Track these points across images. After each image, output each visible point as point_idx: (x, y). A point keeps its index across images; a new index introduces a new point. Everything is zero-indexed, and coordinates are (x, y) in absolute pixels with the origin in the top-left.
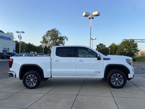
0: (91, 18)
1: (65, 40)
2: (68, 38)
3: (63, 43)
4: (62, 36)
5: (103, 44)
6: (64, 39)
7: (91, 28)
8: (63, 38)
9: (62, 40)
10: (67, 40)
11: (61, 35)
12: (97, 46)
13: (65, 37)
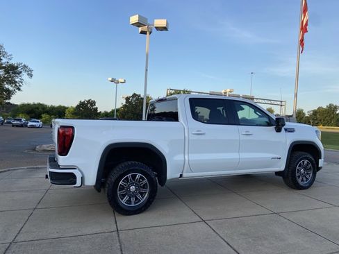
0: (148, 33)
1: (24, 76)
2: (31, 71)
3: (16, 82)
4: (14, 62)
5: (140, 96)
6: (21, 72)
7: (147, 55)
8: (17, 68)
9: (15, 73)
10: (31, 76)
11: (10, 59)
12: (127, 99)
13: (25, 66)
